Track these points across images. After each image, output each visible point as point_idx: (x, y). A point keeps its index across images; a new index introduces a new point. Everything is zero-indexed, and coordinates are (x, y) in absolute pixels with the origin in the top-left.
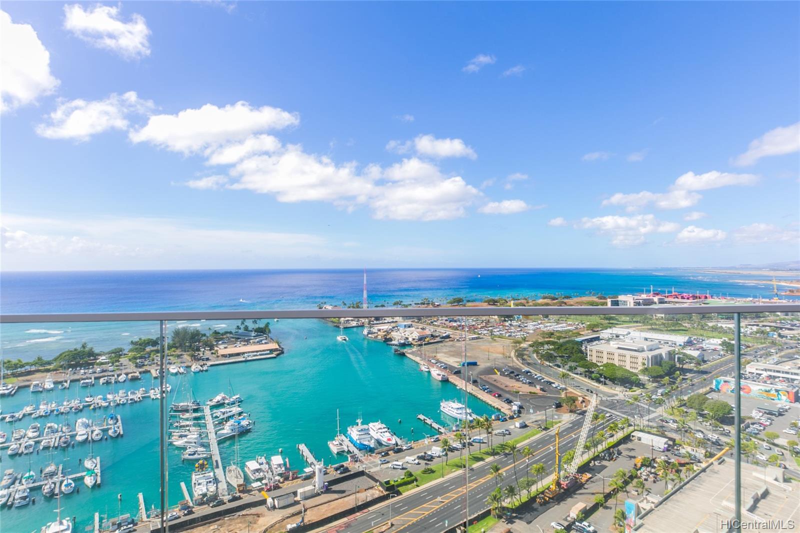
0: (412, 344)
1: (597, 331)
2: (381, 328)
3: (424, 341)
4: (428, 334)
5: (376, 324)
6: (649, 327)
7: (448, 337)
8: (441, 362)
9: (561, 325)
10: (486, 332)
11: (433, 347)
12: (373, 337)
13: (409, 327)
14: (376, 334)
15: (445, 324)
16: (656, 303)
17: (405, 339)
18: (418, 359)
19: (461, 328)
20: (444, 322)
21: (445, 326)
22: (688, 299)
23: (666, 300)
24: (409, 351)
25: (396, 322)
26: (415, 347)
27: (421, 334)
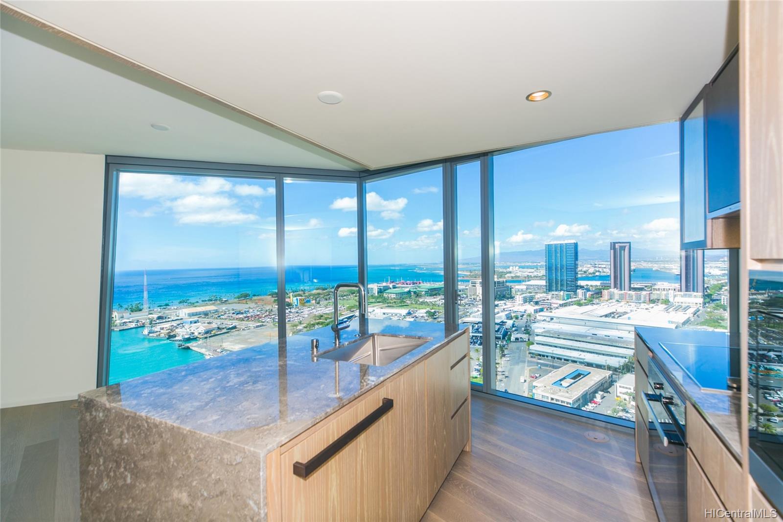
0: (197, 337)
1: (353, 311)
2: (164, 326)
3: (211, 333)
4: (215, 327)
5: (158, 323)
6: (386, 305)
7: (235, 327)
8: (227, 350)
9: (329, 309)
10: (269, 320)
11: (219, 338)
12: (155, 335)
13: (195, 322)
14: (159, 333)
15: (232, 317)
16: (391, 288)
17: (190, 334)
18: (203, 351)
19: (247, 319)
20: (231, 315)
21: (232, 318)
22: (410, 284)
23: (397, 286)
24: (194, 345)
25: (182, 319)
26: (201, 340)
27: (208, 328)
